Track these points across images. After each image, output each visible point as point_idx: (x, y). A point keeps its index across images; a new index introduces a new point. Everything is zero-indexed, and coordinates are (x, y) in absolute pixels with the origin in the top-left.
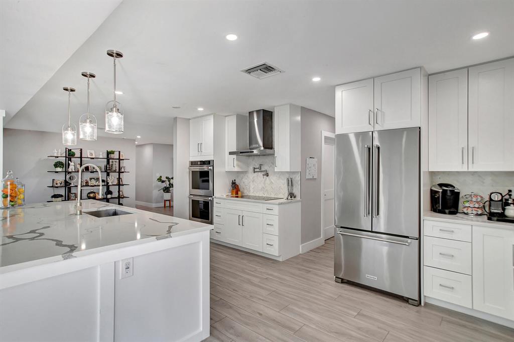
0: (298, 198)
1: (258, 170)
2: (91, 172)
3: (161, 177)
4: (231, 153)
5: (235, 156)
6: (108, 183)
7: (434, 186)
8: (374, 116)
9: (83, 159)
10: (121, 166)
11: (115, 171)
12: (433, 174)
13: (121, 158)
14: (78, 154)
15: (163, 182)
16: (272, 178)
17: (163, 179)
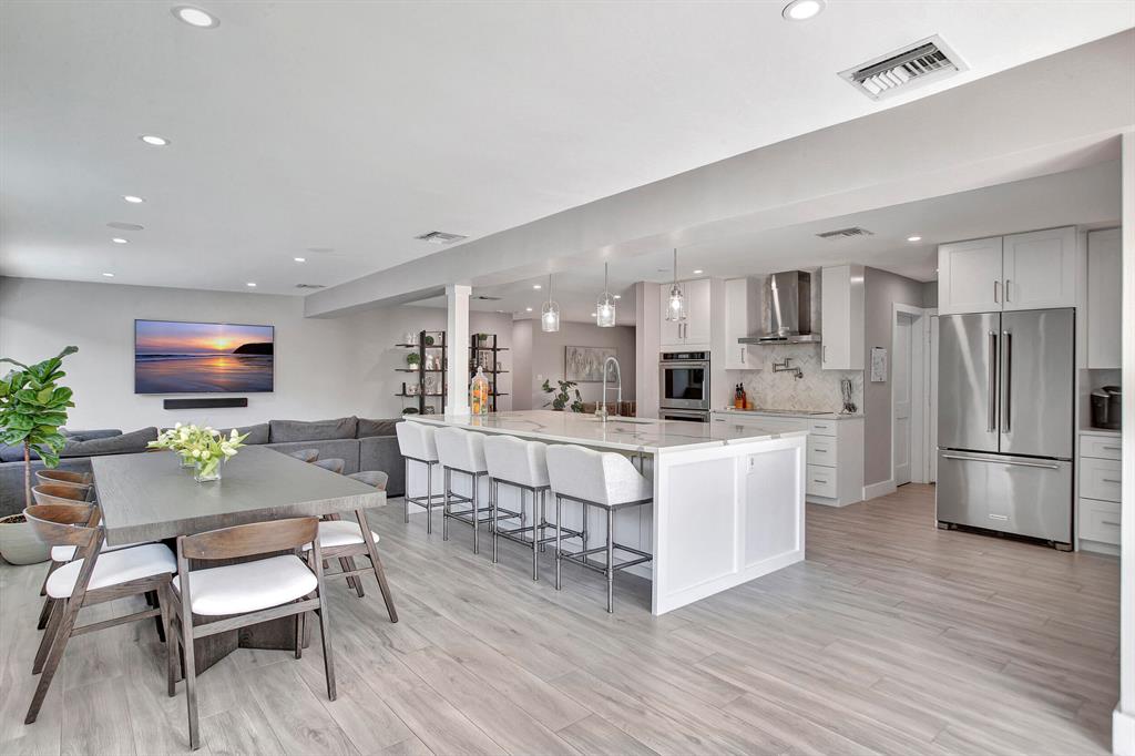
0: (860, 411)
1: (783, 368)
3: (548, 381)
4: (741, 341)
5: (745, 346)
7: (1097, 390)
8: (1002, 288)
9: (446, 349)
10: (497, 360)
11: (487, 370)
12: (1094, 373)
13: (498, 347)
14: (437, 342)
15: (551, 390)
16: (810, 380)
17: (551, 386)
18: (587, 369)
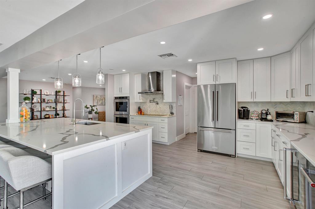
0: (175, 115)
1: (152, 101)
2: (46, 103)
3: (87, 105)
5: (140, 94)
6: (56, 109)
7: (239, 108)
8: (216, 77)
9: (42, 95)
10: (65, 99)
11: (61, 102)
13: (65, 95)
14: (38, 92)
15: (88, 108)
16: (160, 105)
17: (88, 106)
18: (101, 101)
